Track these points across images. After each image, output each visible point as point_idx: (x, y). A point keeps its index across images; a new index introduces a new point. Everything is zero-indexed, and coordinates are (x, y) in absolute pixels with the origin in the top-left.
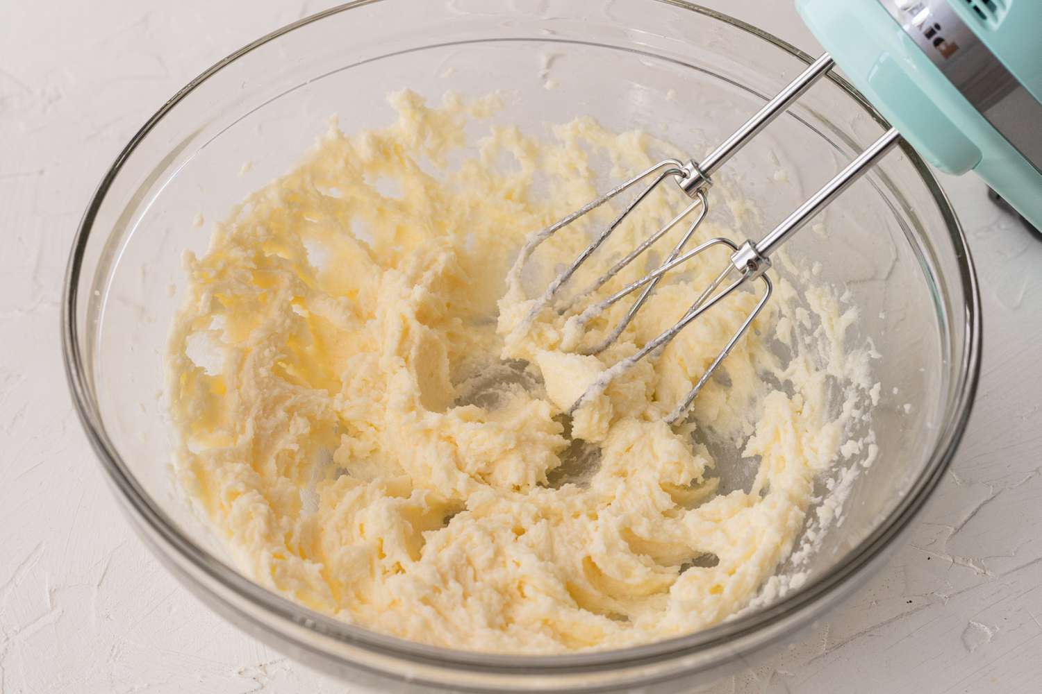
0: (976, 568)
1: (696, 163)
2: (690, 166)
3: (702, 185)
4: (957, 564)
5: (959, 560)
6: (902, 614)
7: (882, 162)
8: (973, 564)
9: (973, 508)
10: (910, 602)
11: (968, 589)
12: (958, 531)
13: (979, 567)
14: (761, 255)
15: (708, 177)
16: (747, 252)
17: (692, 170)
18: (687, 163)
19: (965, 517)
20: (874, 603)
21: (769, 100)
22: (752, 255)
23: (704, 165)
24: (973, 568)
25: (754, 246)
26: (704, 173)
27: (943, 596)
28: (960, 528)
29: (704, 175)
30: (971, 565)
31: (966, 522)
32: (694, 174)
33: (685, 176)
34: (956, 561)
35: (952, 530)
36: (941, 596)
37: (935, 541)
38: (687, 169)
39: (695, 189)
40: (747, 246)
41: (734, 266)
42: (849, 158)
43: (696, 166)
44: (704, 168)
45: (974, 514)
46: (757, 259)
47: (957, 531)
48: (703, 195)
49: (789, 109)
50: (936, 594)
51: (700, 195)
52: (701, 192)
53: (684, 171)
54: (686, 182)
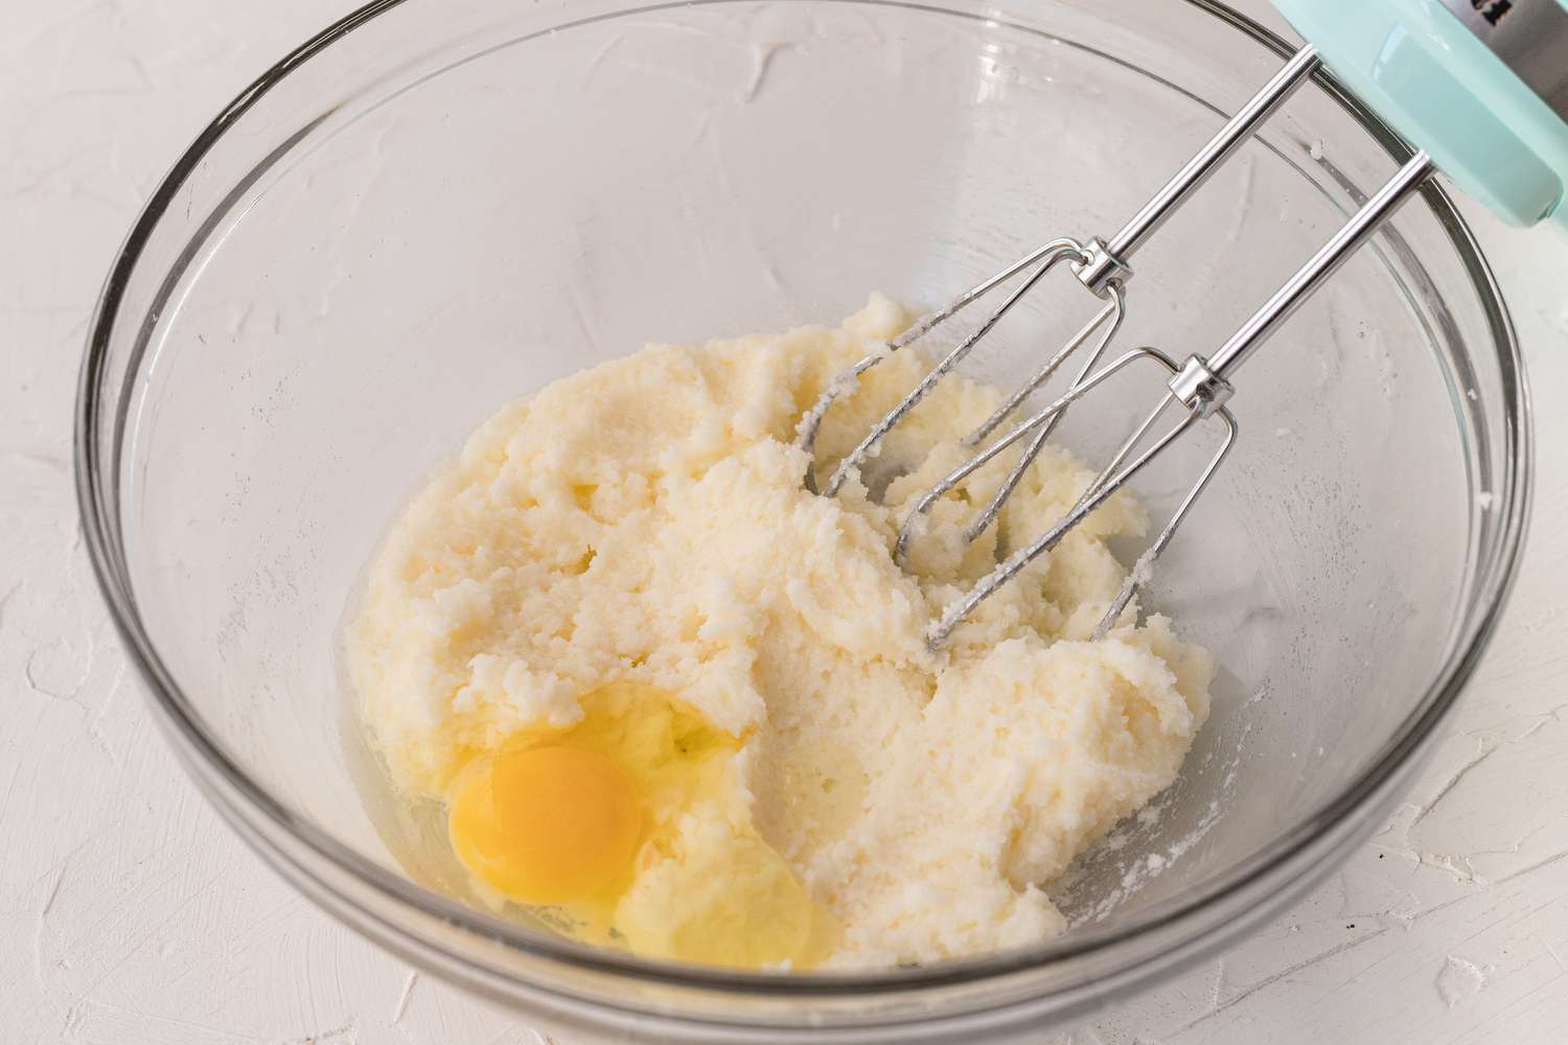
0: (1456, 870)
1: (1103, 242)
2: (1094, 247)
3: (1114, 274)
4: (1427, 865)
5: (1429, 858)
6: (1340, 947)
7: (1397, 219)
8: (1452, 864)
9: (1451, 777)
10: (1353, 926)
11: (1443, 905)
12: (1428, 811)
13: (1462, 869)
14: (1217, 378)
15: (1123, 262)
16: (1194, 372)
17: (1098, 252)
18: (1089, 243)
19: (1439, 790)
20: (1294, 929)
21: (1228, 118)
22: (1203, 376)
23: (1116, 245)
24: (1452, 871)
25: (1204, 362)
26: (1117, 255)
27: (1403, 917)
28: (1431, 808)
29: (1119, 257)
30: (1448, 865)
31: (1440, 797)
32: (1102, 259)
33: (1085, 262)
34: (1425, 860)
35: (1418, 810)
36: (1401, 916)
37: (1391, 828)
38: (1090, 251)
39: (1103, 282)
40: (1194, 363)
41: (1175, 396)
42: (1346, 214)
43: (1103, 245)
44: (1116, 249)
45: (1453, 784)
46: (1212, 382)
47: (1426, 812)
48: (1116, 289)
49: (1258, 132)
50: (1393, 913)
51: (1111, 290)
52: (1113, 284)
53: (1084, 254)
54: (1088, 273)
